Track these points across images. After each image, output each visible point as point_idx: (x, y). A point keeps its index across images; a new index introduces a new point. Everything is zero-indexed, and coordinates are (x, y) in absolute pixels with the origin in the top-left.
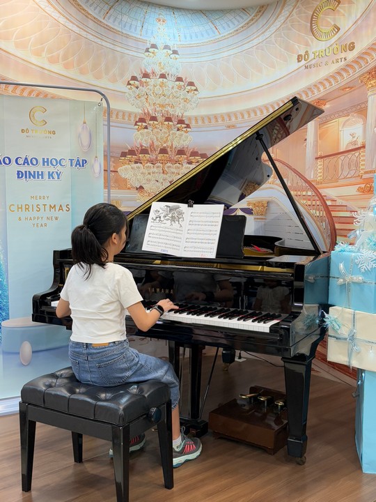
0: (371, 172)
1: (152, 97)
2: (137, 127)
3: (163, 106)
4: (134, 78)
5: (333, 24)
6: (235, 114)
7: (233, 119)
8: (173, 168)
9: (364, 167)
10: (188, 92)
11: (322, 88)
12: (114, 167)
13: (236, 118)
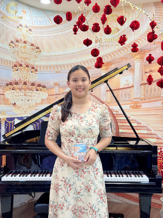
0: (137, 98)
1: (20, 53)
2: (13, 69)
3: (25, 59)
4: (12, 42)
5: (115, 27)
6: (60, 66)
7: (59, 68)
8: (29, 93)
9: (133, 96)
10: (36, 52)
11: (109, 57)
12: (3, 91)
13: (61, 68)
